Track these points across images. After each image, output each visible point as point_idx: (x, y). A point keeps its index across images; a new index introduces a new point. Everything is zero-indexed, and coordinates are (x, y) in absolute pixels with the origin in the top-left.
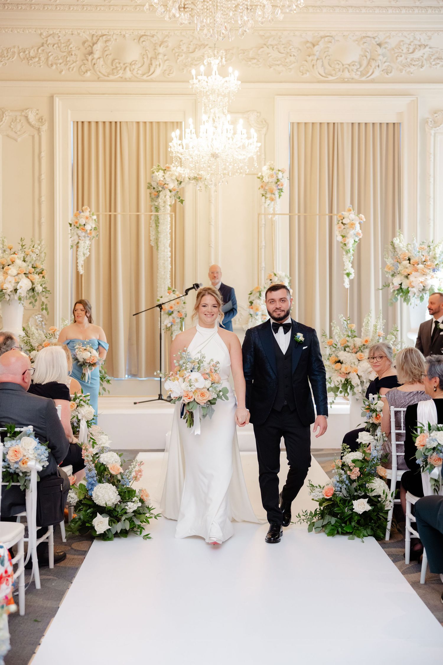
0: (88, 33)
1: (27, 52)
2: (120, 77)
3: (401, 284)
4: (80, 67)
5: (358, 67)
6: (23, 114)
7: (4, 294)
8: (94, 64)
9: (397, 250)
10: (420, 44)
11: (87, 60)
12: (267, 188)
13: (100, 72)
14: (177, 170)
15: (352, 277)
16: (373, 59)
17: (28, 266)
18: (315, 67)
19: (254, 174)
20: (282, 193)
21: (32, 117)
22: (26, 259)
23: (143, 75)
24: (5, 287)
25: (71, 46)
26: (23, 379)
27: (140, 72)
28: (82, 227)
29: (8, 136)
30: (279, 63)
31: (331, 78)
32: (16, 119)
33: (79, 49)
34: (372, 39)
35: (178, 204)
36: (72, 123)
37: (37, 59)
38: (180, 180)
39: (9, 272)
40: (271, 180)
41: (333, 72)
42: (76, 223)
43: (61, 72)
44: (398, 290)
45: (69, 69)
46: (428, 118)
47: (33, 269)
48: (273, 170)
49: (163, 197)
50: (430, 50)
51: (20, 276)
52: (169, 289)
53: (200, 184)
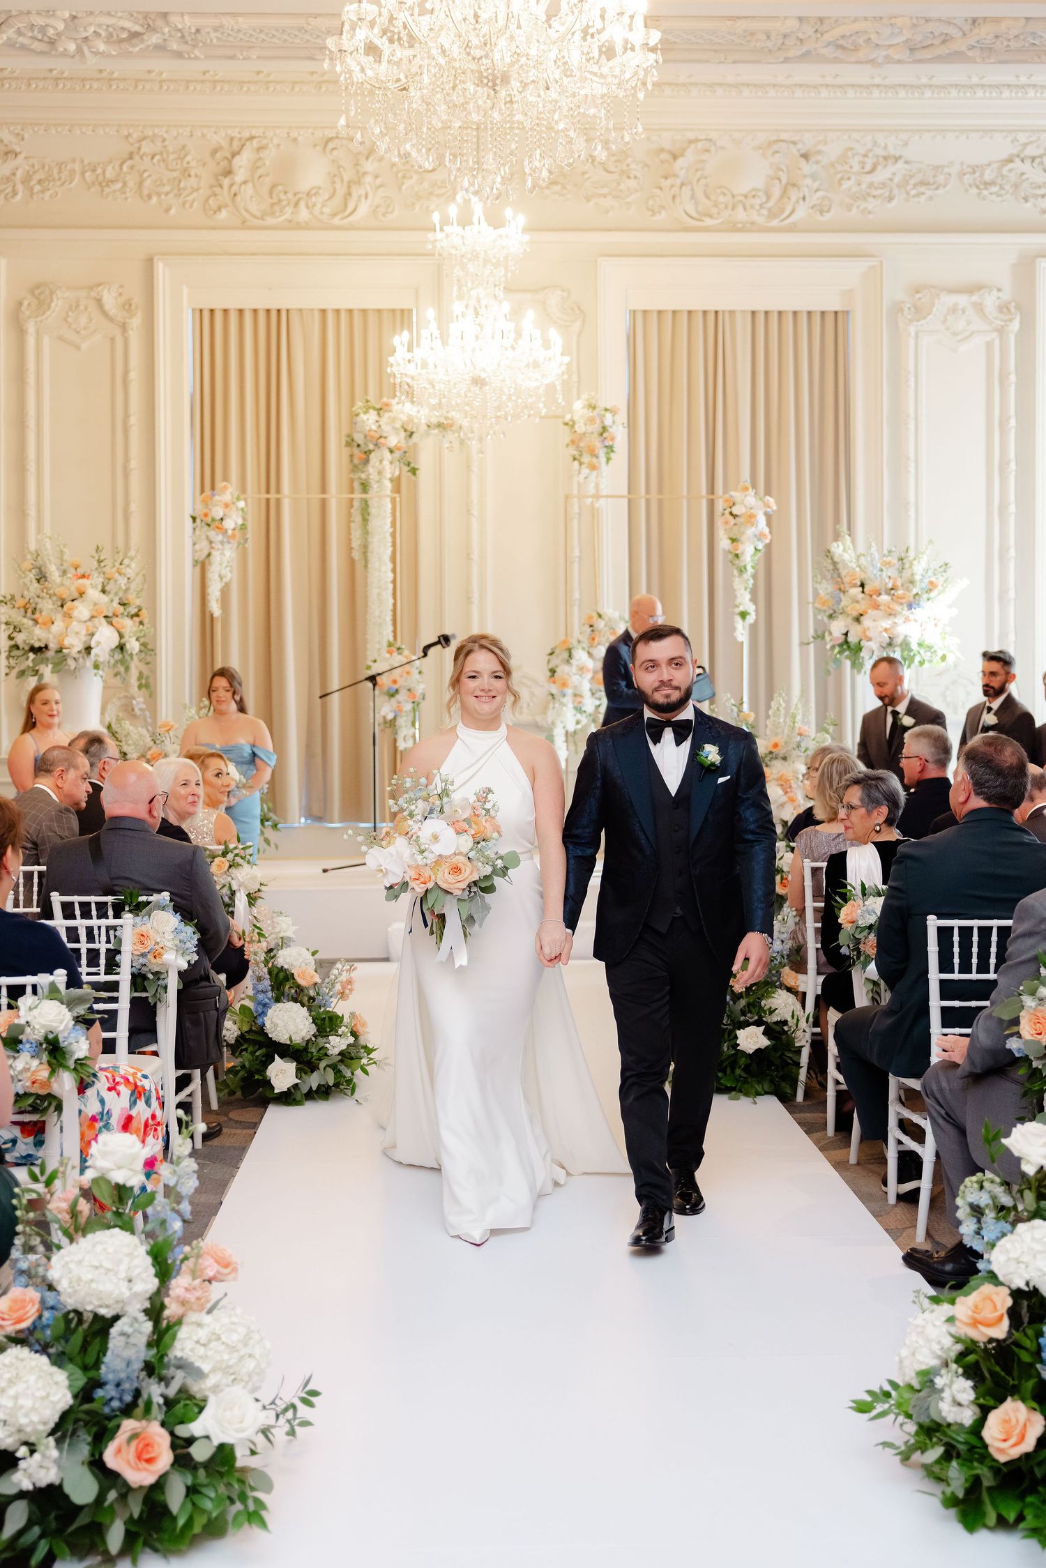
0: (224, 135)
1: (99, 171)
2: (286, 220)
3: (846, 634)
4: (207, 200)
5: (764, 199)
6: (93, 294)
7: (65, 658)
8: (235, 195)
9: (840, 566)
10: (883, 153)
11: (221, 186)
12: (582, 444)
13: (246, 210)
14: (403, 410)
15: (751, 619)
16: (794, 185)
17: (112, 601)
18: (678, 200)
19: (557, 417)
20: (612, 455)
21: (110, 301)
22: (107, 588)
23: (334, 215)
24: (67, 642)
25: (189, 158)
26: (150, 812)
27: (327, 210)
28: (217, 523)
29: (61, 339)
30: (605, 191)
31: (708, 222)
32: (78, 306)
33: (204, 164)
34: (791, 145)
35: (406, 474)
36: (190, 312)
37: (119, 185)
38: (409, 428)
39: (75, 614)
40: (590, 428)
41: (715, 210)
42: (206, 515)
43: (168, 210)
44: (841, 645)
45: (184, 204)
46: (904, 302)
47: (121, 608)
48: (594, 408)
49: (378, 463)
50: (906, 166)
51: (96, 621)
52: (390, 645)
53: (451, 436)
